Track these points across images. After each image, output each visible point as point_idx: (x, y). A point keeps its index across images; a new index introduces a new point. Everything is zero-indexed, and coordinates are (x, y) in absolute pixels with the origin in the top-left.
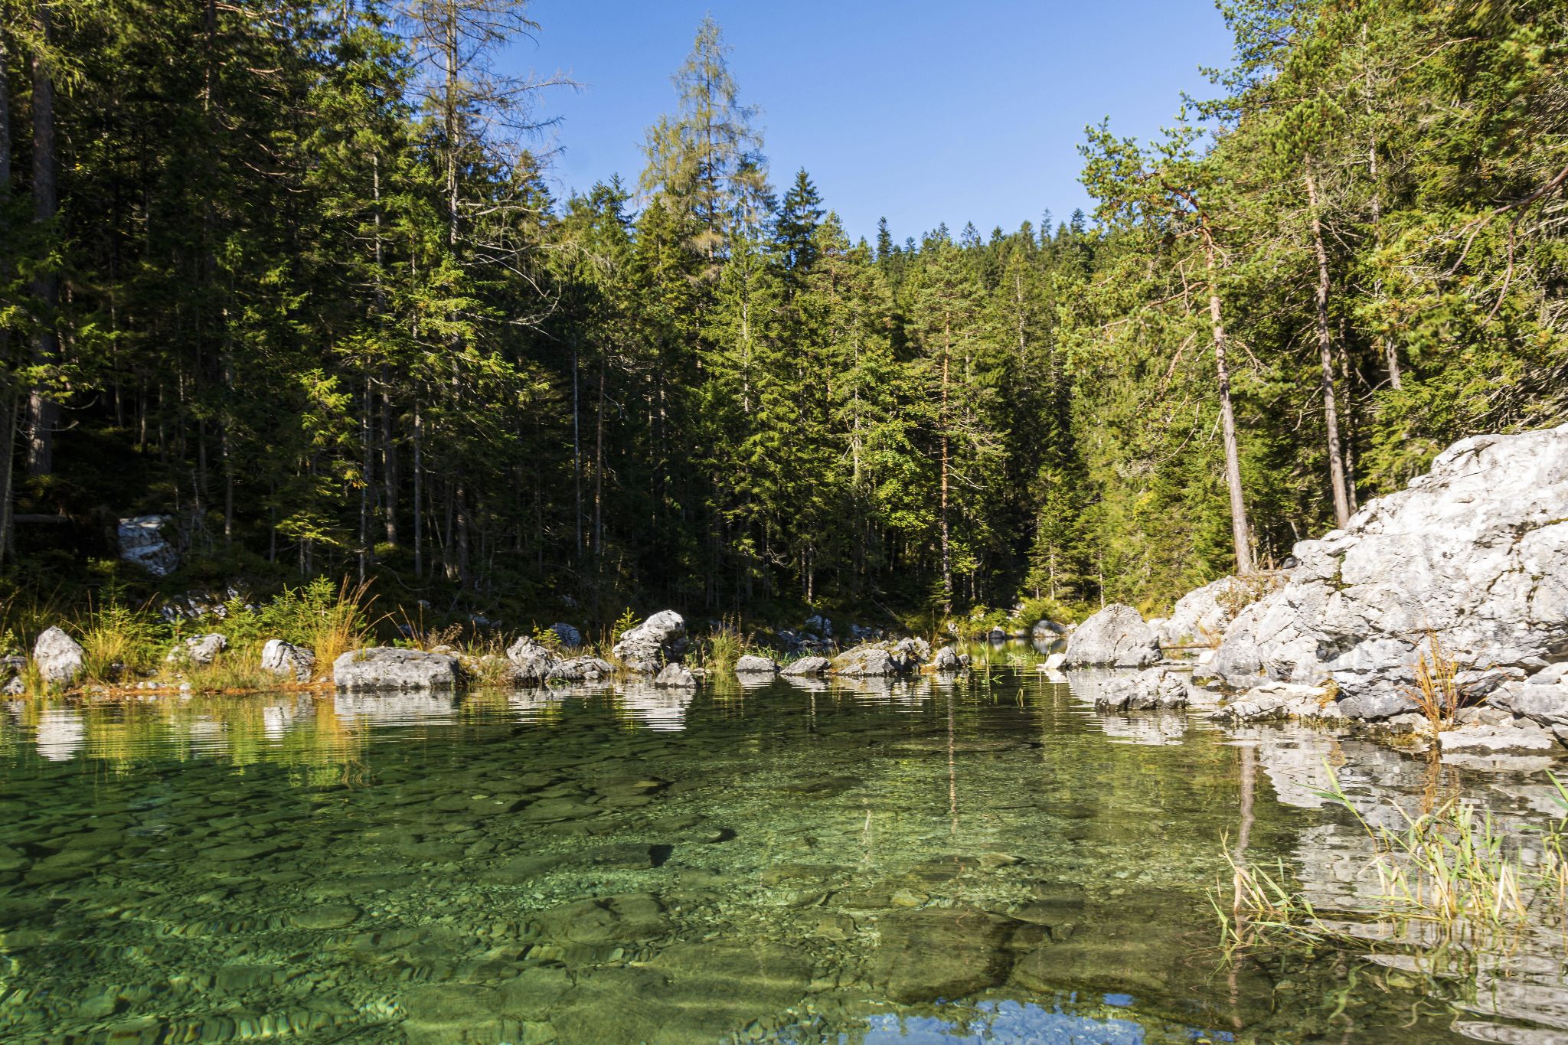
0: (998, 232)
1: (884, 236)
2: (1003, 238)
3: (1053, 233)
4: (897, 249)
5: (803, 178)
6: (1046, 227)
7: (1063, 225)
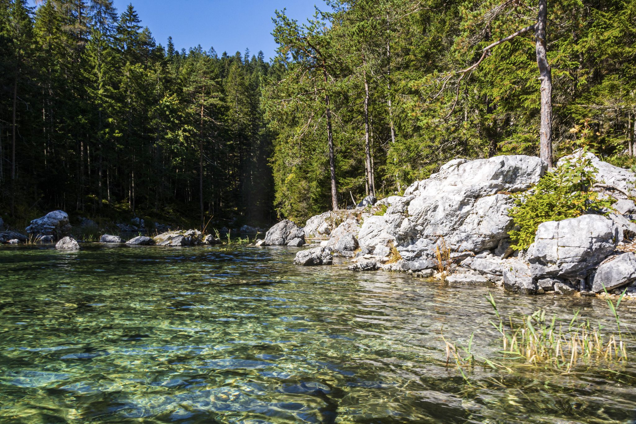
0: (225, 54)
1: (171, 46)
2: (228, 57)
3: (250, 59)
4: (177, 53)
5: (131, 8)
6: (247, 56)
7: (254, 56)
